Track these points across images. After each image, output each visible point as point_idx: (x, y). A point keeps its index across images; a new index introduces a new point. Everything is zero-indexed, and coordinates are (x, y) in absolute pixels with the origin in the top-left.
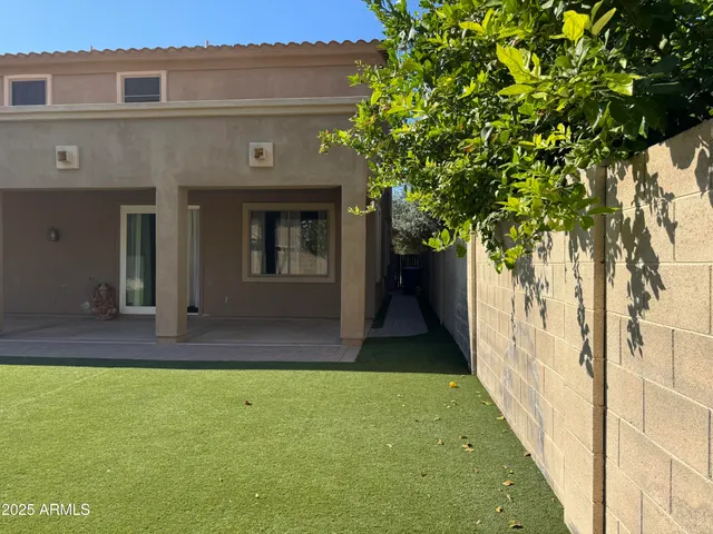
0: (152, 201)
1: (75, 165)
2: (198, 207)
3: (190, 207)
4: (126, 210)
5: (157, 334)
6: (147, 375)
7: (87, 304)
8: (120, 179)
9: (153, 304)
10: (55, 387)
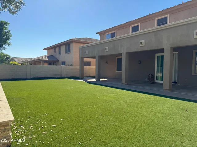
0: (163, 52)
1: (144, 45)
2: (178, 52)
3: (174, 53)
4: (157, 55)
5: (163, 88)
6: (159, 98)
7: (147, 79)
8: (155, 47)
9: (163, 80)
10: (137, 97)
